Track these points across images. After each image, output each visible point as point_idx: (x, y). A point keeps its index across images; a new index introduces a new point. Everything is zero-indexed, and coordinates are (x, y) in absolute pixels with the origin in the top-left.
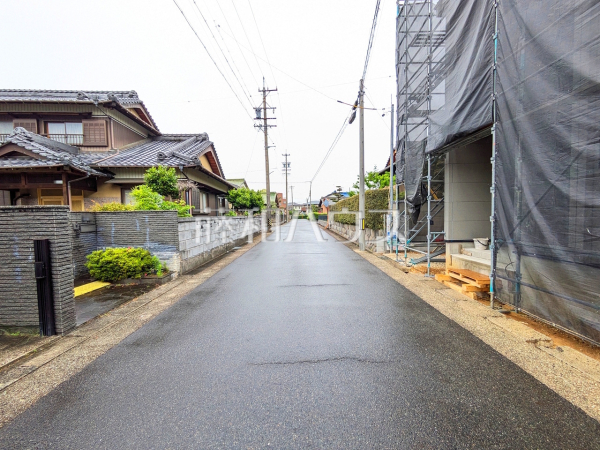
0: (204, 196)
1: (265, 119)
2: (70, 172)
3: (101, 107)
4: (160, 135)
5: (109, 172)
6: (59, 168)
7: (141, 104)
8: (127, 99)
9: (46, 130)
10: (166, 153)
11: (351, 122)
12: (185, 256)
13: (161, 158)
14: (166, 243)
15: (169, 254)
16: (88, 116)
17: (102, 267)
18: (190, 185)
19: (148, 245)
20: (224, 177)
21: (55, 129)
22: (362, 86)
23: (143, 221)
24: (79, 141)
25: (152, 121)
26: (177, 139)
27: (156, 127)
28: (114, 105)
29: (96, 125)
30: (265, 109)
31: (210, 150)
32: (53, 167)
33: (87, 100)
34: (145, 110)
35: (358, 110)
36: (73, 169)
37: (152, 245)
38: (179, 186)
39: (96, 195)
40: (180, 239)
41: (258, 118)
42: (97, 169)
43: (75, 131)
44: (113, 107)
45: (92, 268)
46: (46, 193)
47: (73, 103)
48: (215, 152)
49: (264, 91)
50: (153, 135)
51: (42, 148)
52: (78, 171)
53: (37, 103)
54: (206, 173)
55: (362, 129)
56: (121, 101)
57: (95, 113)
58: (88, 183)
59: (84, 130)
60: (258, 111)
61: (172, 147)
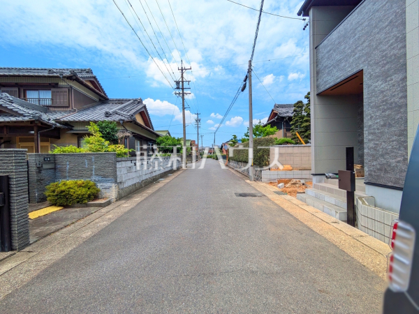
0: (139, 142)
1: (183, 89)
2: (40, 125)
3: (66, 80)
4: (108, 99)
5: (69, 125)
6: (32, 122)
7: (95, 77)
8: (85, 75)
9: (25, 96)
10: (111, 111)
11: (243, 90)
12: (121, 186)
13: (107, 114)
14: (108, 177)
15: (109, 184)
16: (56, 86)
17: (57, 195)
18: (128, 134)
19: (94, 178)
20: (153, 129)
21: (32, 95)
22: (250, 65)
23: (90, 160)
24: (49, 103)
25: (102, 90)
26: (120, 101)
27: (105, 94)
28: (74, 78)
29: (58, 92)
30: (183, 82)
31: (143, 110)
32: (28, 121)
33: (55, 74)
34: (98, 82)
35: (248, 81)
36: (42, 123)
37: (97, 178)
38: (119, 135)
39: (59, 141)
40: (118, 173)
41: (178, 88)
42: (60, 123)
43: (46, 96)
44: (74, 80)
45: (49, 196)
46: (21, 140)
47: (45, 77)
48: (147, 111)
49: (182, 70)
50: (103, 100)
51: (20, 107)
52: (46, 124)
53: (19, 76)
54: (140, 126)
55: (251, 95)
56: (79, 75)
57: (62, 83)
58: (54, 133)
59: (52, 96)
60: (178, 83)
61: (116, 108)
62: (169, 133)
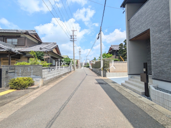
0: (54, 60)
1: (73, 39)
2: (11, 53)
3: (24, 34)
4: (42, 43)
5: (24, 53)
6: (7, 52)
7: (36, 34)
8: (32, 32)
9: (6, 41)
10: (42, 47)
11: (98, 39)
12: (44, 80)
13: (41, 49)
14: (38, 76)
15: (39, 79)
16: (19, 37)
17: (14, 84)
18: (49, 57)
19: (32, 76)
20: (61, 55)
21: (9, 40)
22: (101, 28)
23: (31, 68)
24: (16, 44)
25: (40, 39)
26: (47, 43)
27: (41, 41)
28: (27, 33)
29: (20, 39)
30: (73, 36)
31: (57, 47)
32: (6, 51)
33: (19, 32)
34: (38, 35)
35: (100, 35)
36: (12, 52)
37: (34, 76)
38: (45, 57)
39: (20, 60)
40: (43, 74)
41: (71, 38)
42: (20, 52)
43: (15, 41)
44: (27, 34)
45: (10, 84)
46: (3, 60)
47: (15, 33)
48: (58, 48)
49: (73, 31)
50: (40, 43)
51: (3, 45)
52: (13, 53)
53: (4, 33)
54: (55, 53)
55: (101, 41)
56: (30, 32)
57: (22, 36)
58: (17, 57)
59: (18, 41)
60: (71, 36)
61: (45, 46)
62: (68, 57)
